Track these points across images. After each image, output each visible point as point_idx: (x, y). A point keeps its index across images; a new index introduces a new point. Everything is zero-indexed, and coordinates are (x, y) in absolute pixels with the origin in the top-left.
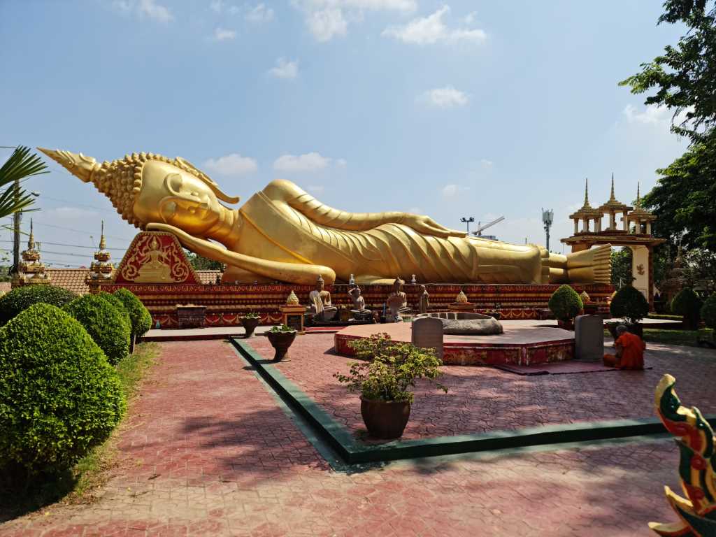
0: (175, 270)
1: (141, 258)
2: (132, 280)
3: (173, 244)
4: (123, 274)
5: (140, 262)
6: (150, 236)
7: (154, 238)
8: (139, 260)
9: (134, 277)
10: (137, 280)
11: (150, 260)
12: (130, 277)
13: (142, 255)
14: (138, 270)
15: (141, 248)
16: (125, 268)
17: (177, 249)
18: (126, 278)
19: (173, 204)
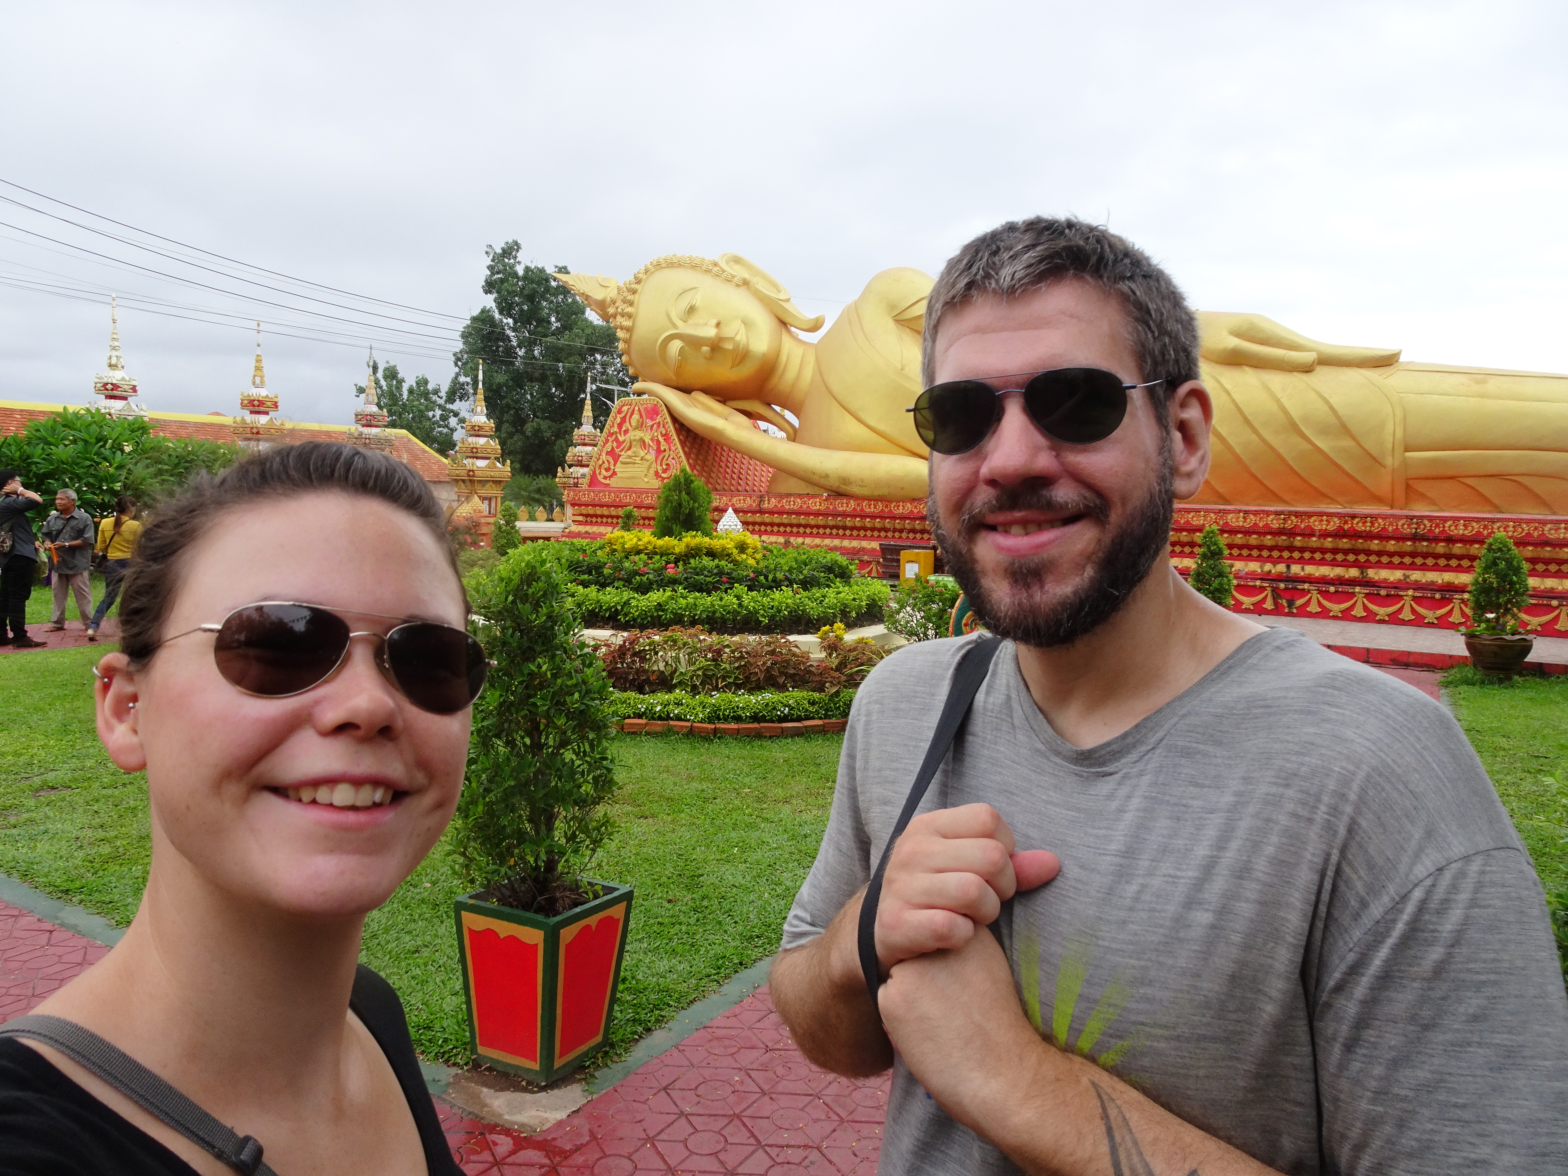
0: (661, 465)
1: (619, 444)
2: (607, 482)
3: (659, 419)
4: (598, 472)
5: (617, 451)
6: (630, 405)
7: (637, 408)
8: (617, 447)
9: (610, 477)
10: (613, 482)
11: (629, 449)
12: (605, 478)
13: (621, 439)
14: (615, 465)
15: (620, 426)
16: (600, 462)
17: (664, 426)
18: (600, 478)
19: (677, 344)
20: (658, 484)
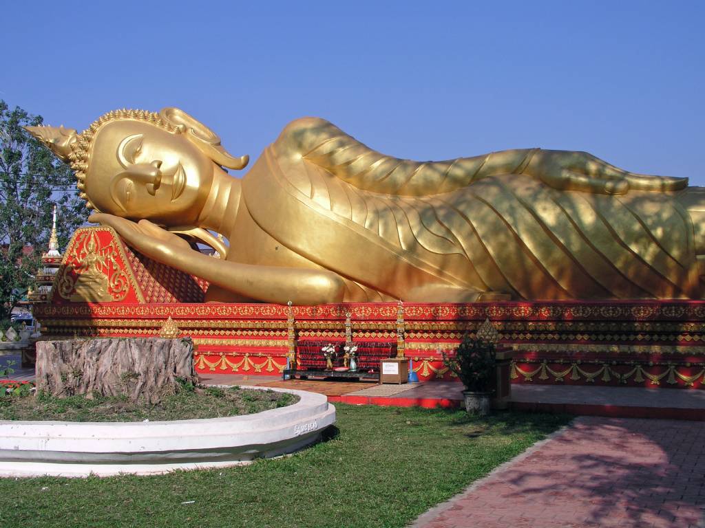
0: (114, 282)
2: (68, 298)
3: (111, 244)
4: (59, 290)
6: (88, 232)
7: (93, 236)
9: (70, 294)
10: (73, 297)
12: (66, 294)
14: (74, 284)
16: (62, 281)
17: (116, 249)
18: (62, 295)
19: (129, 181)
20: (112, 298)
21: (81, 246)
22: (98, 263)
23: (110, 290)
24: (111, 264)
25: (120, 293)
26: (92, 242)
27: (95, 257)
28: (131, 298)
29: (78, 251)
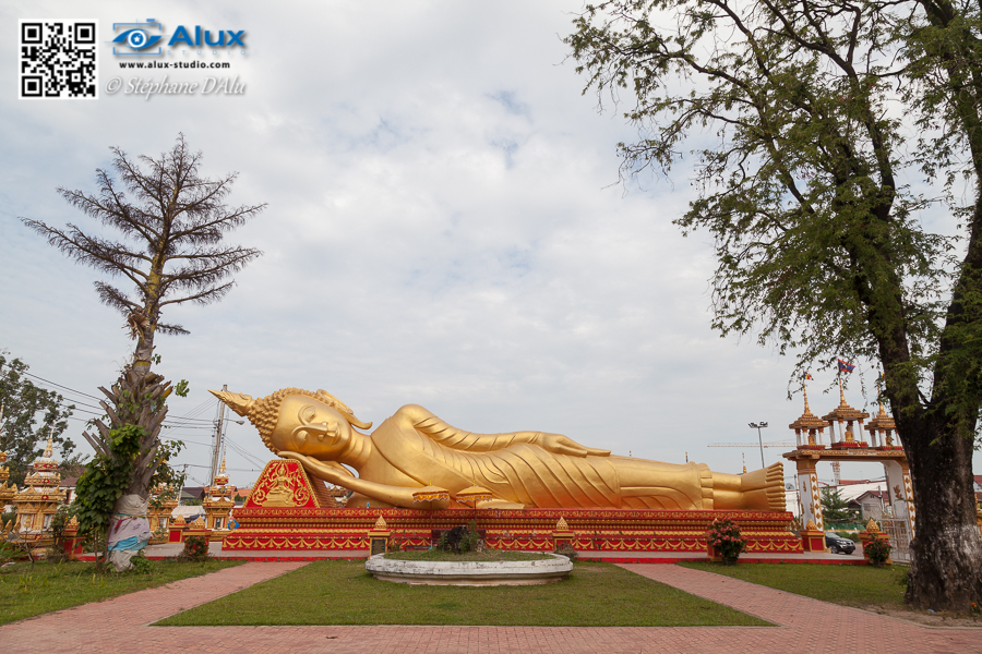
0: (298, 494)
2: (261, 504)
3: (297, 471)
4: (254, 499)
6: (279, 463)
7: (283, 465)
8: (268, 485)
9: (262, 501)
10: (264, 504)
11: (277, 486)
12: (258, 502)
13: (271, 480)
14: (266, 495)
16: (256, 493)
17: (300, 475)
19: (304, 433)
20: (294, 504)
21: (273, 471)
22: (286, 483)
23: (294, 499)
24: (296, 483)
25: (303, 502)
26: (282, 469)
27: (284, 478)
28: (310, 504)
29: (270, 474)
